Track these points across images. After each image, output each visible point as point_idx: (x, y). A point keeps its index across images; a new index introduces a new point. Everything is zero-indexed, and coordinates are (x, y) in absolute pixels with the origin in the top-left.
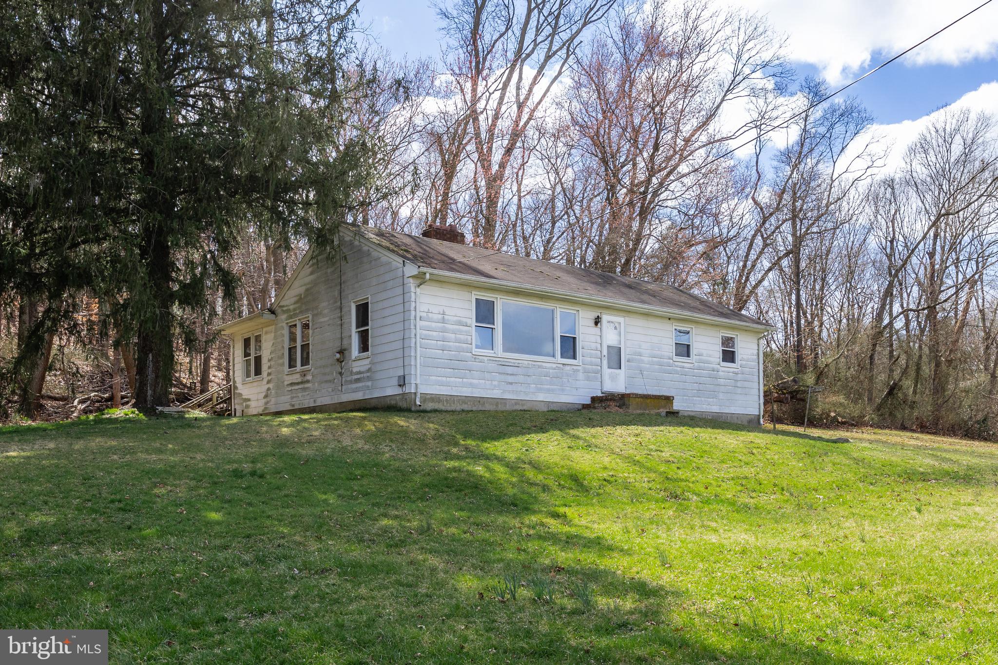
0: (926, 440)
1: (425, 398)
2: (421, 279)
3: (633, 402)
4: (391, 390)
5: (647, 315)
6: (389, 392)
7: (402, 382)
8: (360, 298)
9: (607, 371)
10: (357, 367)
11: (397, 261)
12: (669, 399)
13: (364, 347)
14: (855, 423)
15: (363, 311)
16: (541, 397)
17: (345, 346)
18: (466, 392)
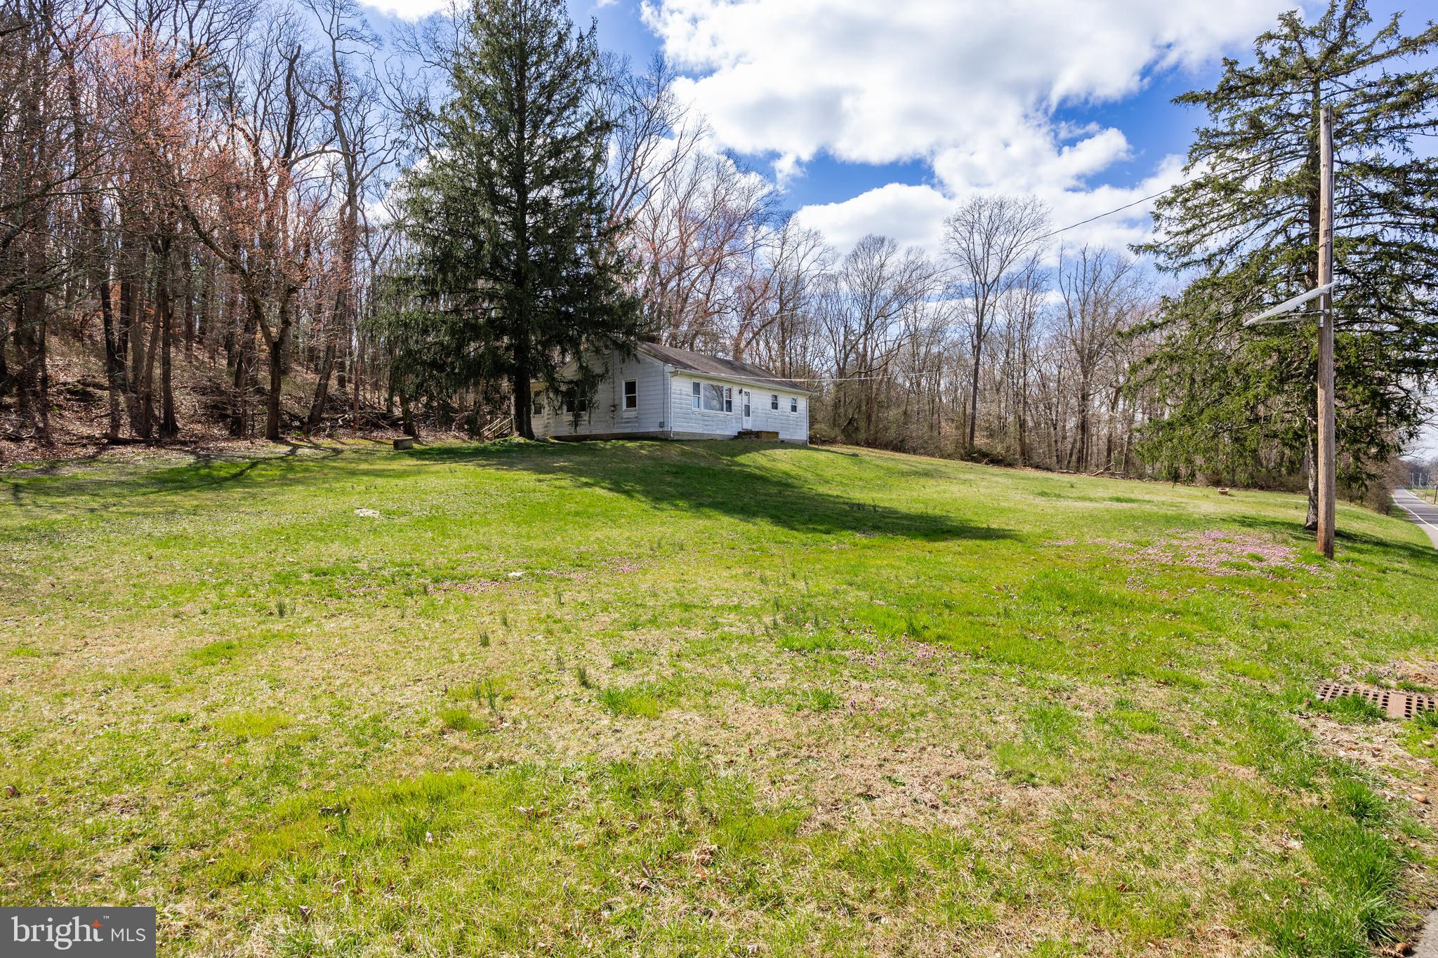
0: (897, 455)
1: (677, 433)
2: (675, 374)
3: (763, 435)
4: (653, 428)
5: (760, 388)
6: (652, 430)
7: (662, 425)
8: (630, 379)
9: (745, 418)
10: (626, 415)
11: (659, 363)
12: (777, 433)
13: (632, 403)
14: (832, 441)
15: (631, 387)
16: (718, 432)
17: (617, 402)
18: (689, 430)
